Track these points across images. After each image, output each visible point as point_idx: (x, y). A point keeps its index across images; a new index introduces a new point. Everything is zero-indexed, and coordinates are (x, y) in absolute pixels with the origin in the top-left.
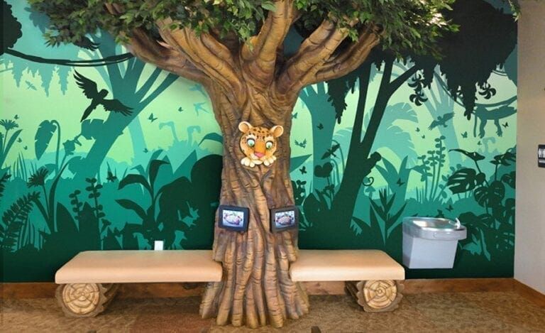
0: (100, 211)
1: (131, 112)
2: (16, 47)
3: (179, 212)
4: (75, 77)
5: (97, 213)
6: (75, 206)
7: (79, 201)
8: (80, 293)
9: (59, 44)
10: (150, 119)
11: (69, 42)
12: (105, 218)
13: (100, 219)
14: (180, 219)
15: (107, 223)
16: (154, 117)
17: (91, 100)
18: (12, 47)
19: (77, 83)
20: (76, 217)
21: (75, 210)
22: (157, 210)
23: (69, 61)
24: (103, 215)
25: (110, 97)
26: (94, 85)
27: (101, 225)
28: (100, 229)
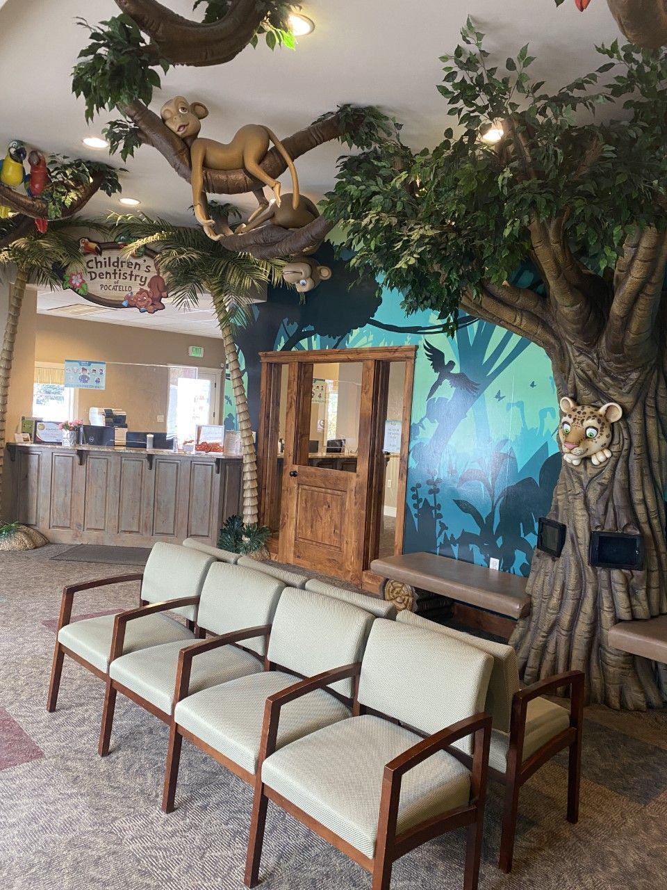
0: (438, 512)
1: (477, 389)
2: (377, 317)
3: (521, 524)
4: (425, 347)
5: (436, 513)
6: (415, 502)
7: (419, 497)
8: (398, 593)
9: (416, 310)
10: (497, 397)
11: (425, 308)
12: (442, 520)
13: (438, 521)
14: (522, 535)
15: (444, 527)
16: (501, 396)
17: (438, 374)
18: (373, 316)
19: (427, 354)
20: (416, 515)
21: (416, 506)
22: (497, 520)
23: (420, 328)
24: (440, 516)
25: (456, 370)
26: (441, 355)
27: (438, 528)
28: (437, 534)
